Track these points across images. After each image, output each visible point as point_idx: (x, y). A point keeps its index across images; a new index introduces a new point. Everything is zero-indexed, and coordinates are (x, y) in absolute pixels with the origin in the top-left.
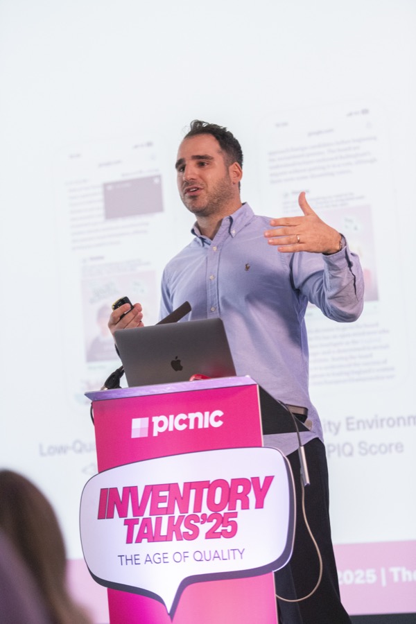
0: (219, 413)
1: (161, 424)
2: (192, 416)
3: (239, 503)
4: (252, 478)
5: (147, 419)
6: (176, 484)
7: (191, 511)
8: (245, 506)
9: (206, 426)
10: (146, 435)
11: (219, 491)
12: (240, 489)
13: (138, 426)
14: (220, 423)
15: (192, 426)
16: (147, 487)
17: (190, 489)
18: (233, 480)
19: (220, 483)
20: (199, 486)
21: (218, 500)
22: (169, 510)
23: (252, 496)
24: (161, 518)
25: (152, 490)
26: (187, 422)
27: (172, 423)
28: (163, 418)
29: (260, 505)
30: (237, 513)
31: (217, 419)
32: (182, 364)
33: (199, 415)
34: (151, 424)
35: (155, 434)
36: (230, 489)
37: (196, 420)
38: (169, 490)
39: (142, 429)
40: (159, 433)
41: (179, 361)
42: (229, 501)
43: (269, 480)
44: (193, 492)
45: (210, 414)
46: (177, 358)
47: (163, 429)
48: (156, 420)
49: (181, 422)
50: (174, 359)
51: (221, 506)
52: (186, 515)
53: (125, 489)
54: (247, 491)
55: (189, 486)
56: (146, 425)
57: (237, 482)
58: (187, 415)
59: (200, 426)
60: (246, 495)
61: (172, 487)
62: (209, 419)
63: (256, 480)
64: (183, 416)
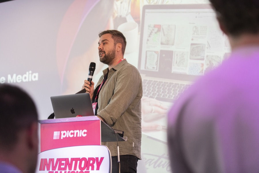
0: (85, 131)
1: (64, 134)
2: (76, 132)
3: (90, 167)
4: (96, 158)
5: (59, 132)
6: (68, 159)
7: (73, 170)
8: (93, 169)
9: (81, 136)
10: (58, 138)
11: (83, 162)
12: (91, 162)
13: (56, 135)
14: (85, 135)
15: (75, 136)
16: (57, 159)
17: (73, 161)
18: (89, 158)
19: (84, 159)
20: (76, 160)
21: (83, 166)
22: (65, 169)
23: (95, 165)
24: (62, 172)
25: (59, 160)
26: (73, 134)
27: (68, 134)
28: (65, 132)
29: (98, 169)
30: (89, 171)
31: (85, 133)
32: (75, 111)
33: (78, 131)
34: (61, 134)
35: (62, 138)
36: (87, 162)
37: (77, 133)
38: (65, 161)
39: (57, 136)
40: (63, 138)
41: (74, 110)
42: (87, 166)
43: (102, 159)
44: (74, 162)
45: (82, 131)
46: (73, 108)
47: (65, 136)
48: (62, 132)
49: (72, 134)
50: (72, 109)
51: (84, 168)
52: (71, 171)
53: (50, 159)
54: (94, 163)
55: (73, 159)
56: (59, 134)
57: (90, 159)
58: (74, 131)
59: (78, 136)
60: (93, 165)
61: (66, 160)
62: (82, 133)
63: (97, 158)
64: (72, 131)
